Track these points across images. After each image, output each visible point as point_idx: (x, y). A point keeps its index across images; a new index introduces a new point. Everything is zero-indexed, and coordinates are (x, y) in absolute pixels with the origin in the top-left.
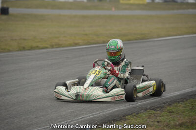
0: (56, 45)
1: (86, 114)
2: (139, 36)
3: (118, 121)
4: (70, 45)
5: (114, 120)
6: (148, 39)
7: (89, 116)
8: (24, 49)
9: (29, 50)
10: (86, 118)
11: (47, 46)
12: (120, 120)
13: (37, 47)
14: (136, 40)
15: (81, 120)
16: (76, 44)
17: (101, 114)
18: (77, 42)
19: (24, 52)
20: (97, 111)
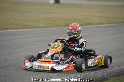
0: (88, 23)
15: (104, 72)
18: (102, 22)
20: (115, 66)
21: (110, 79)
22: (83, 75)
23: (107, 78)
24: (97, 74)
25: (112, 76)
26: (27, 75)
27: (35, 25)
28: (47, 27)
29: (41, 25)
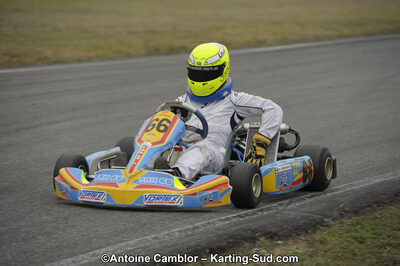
2: (388, 27)
3: (386, 204)
4: (249, 45)
5: (377, 202)
8: (156, 51)
9: (168, 54)
12: (390, 203)
14: (384, 33)
16: (261, 43)
17: (349, 189)
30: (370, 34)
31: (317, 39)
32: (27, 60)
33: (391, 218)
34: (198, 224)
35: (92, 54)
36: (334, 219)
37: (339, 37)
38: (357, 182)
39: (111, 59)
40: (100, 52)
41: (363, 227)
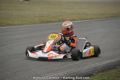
0: (62, 20)
1: (91, 64)
2: (112, 15)
3: (111, 69)
5: (109, 68)
6: (118, 17)
7: (93, 66)
8: (43, 22)
9: (46, 23)
10: (91, 67)
11: (56, 20)
12: (113, 69)
13: (51, 21)
14: (111, 17)
15: (88, 68)
16: (74, 20)
17: (100, 64)
18: (74, 18)
19: (43, 24)
21: (95, 75)
22: (70, 72)
23: (93, 74)
24: (83, 71)
25: (96, 72)
26: (15, 73)
27: (10, 22)
28: (22, 24)
29: (16, 23)
30: (106, 18)
31: (91, 19)
32: (4, 25)
33: (113, 73)
34: (55, 75)
35: (23, 23)
36: (96, 73)
37: (98, 18)
38: (103, 62)
39: (29, 24)
40: (26, 22)
41: (105, 76)
